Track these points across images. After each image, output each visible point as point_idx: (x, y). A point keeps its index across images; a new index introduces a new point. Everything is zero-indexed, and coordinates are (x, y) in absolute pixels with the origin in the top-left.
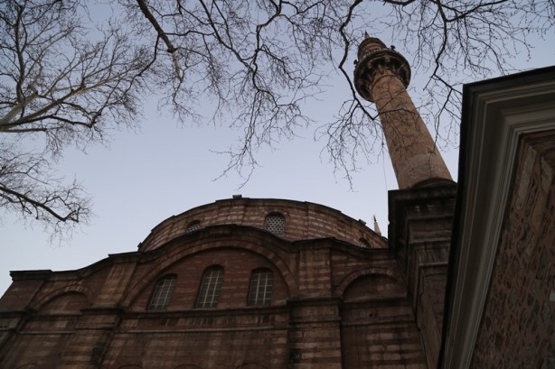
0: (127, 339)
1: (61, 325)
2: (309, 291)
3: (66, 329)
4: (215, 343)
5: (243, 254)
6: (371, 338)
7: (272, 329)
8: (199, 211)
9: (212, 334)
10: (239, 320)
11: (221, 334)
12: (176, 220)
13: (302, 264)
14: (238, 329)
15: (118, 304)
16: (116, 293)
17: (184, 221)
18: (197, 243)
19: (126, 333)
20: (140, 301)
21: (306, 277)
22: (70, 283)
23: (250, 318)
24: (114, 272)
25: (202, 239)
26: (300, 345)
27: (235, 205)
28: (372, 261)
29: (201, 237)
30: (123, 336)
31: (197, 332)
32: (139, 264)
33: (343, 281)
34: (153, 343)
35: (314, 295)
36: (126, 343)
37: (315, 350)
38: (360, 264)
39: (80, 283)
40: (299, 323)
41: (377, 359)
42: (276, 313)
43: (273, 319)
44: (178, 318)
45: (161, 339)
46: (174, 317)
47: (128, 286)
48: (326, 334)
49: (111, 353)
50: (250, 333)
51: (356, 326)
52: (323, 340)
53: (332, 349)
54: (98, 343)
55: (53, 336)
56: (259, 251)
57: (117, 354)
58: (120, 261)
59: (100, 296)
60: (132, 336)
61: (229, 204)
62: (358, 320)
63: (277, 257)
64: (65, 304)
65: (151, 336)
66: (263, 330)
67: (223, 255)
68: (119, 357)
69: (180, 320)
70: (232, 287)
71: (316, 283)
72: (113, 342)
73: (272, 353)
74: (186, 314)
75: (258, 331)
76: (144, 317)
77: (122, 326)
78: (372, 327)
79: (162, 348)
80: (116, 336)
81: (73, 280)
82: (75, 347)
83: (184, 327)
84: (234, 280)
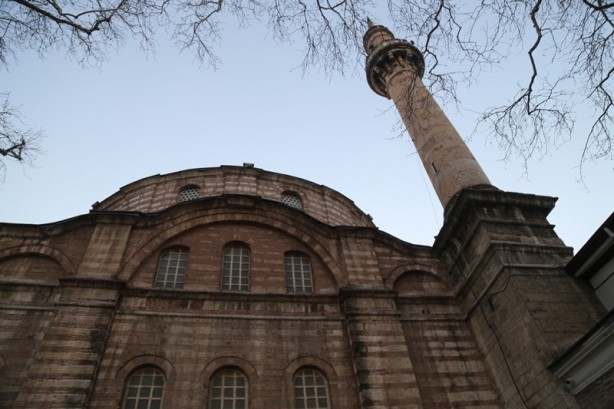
0: (136, 323)
1: (24, 298)
2: (361, 281)
3: (33, 303)
4: (259, 332)
5: (270, 233)
6: (428, 334)
7: (324, 320)
8: (196, 174)
9: (252, 322)
10: (282, 307)
11: (264, 322)
12: (162, 180)
13: (345, 252)
14: (284, 317)
15: (116, 277)
16: (109, 261)
17: (174, 184)
18: (211, 212)
19: (132, 314)
20: (142, 275)
21: (353, 266)
22: (28, 241)
23: (295, 306)
24: (99, 234)
25: (216, 208)
26: (363, 338)
27: (245, 175)
28: (415, 257)
29: (215, 206)
30: (128, 317)
31: (232, 318)
32: (134, 227)
33: (390, 274)
34: (175, 329)
35: (366, 286)
36: (134, 327)
37: (380, 344)
38: (405, 259)
39: (45, 242)
40: (358, 315)
41: (438, 355)
42: (324, 303)
43: (322, 309)
44: (203, 300)
45: (185, 324)
46: (197, 299)
47: (125, 254)
48: (388, 328)
49: (116, 339)
50: (299, 322)
51: (412, 321)
52: (387, 334)
53: (398, 343)
54: (97, 326)
55: (12, 312)
56: (291, 231)
57: (125, 340)
58: (107, 221)
59: (84, 264)
60: (141, 318)
61: (238, 172)
62: (412, 315)
63: (314, 240)
64: (23, 269)
65: (169, 320)
66: (314, 320)
67: (245, 230)
68: (129, 344)
69: (206, 303)
70: (264, 270)
71: (366, 274)
72: (115, 325)
73: (329, 345)
74: (214, 297)
75: (307, 320)
76: (155, 295)
77: (123, 305)
78: (427, 324)
79: (189, 336)
80: (117, 317)
81: (33, 238)
82: (60, 328)
83: (212, 312)
84: (265, 261)
